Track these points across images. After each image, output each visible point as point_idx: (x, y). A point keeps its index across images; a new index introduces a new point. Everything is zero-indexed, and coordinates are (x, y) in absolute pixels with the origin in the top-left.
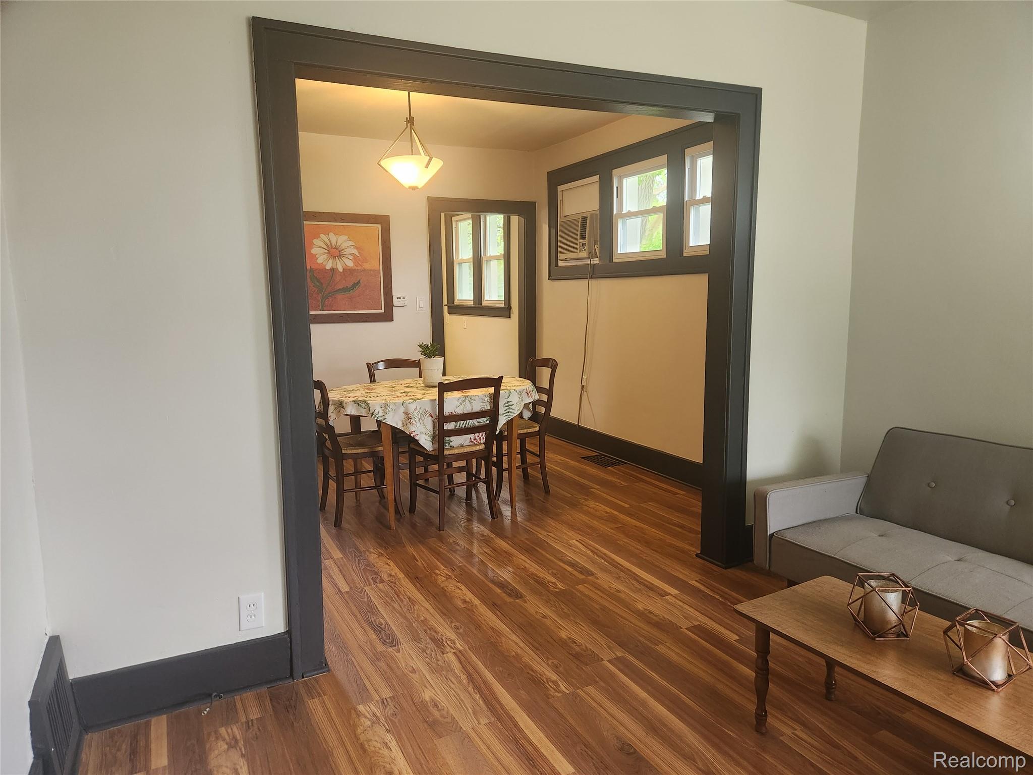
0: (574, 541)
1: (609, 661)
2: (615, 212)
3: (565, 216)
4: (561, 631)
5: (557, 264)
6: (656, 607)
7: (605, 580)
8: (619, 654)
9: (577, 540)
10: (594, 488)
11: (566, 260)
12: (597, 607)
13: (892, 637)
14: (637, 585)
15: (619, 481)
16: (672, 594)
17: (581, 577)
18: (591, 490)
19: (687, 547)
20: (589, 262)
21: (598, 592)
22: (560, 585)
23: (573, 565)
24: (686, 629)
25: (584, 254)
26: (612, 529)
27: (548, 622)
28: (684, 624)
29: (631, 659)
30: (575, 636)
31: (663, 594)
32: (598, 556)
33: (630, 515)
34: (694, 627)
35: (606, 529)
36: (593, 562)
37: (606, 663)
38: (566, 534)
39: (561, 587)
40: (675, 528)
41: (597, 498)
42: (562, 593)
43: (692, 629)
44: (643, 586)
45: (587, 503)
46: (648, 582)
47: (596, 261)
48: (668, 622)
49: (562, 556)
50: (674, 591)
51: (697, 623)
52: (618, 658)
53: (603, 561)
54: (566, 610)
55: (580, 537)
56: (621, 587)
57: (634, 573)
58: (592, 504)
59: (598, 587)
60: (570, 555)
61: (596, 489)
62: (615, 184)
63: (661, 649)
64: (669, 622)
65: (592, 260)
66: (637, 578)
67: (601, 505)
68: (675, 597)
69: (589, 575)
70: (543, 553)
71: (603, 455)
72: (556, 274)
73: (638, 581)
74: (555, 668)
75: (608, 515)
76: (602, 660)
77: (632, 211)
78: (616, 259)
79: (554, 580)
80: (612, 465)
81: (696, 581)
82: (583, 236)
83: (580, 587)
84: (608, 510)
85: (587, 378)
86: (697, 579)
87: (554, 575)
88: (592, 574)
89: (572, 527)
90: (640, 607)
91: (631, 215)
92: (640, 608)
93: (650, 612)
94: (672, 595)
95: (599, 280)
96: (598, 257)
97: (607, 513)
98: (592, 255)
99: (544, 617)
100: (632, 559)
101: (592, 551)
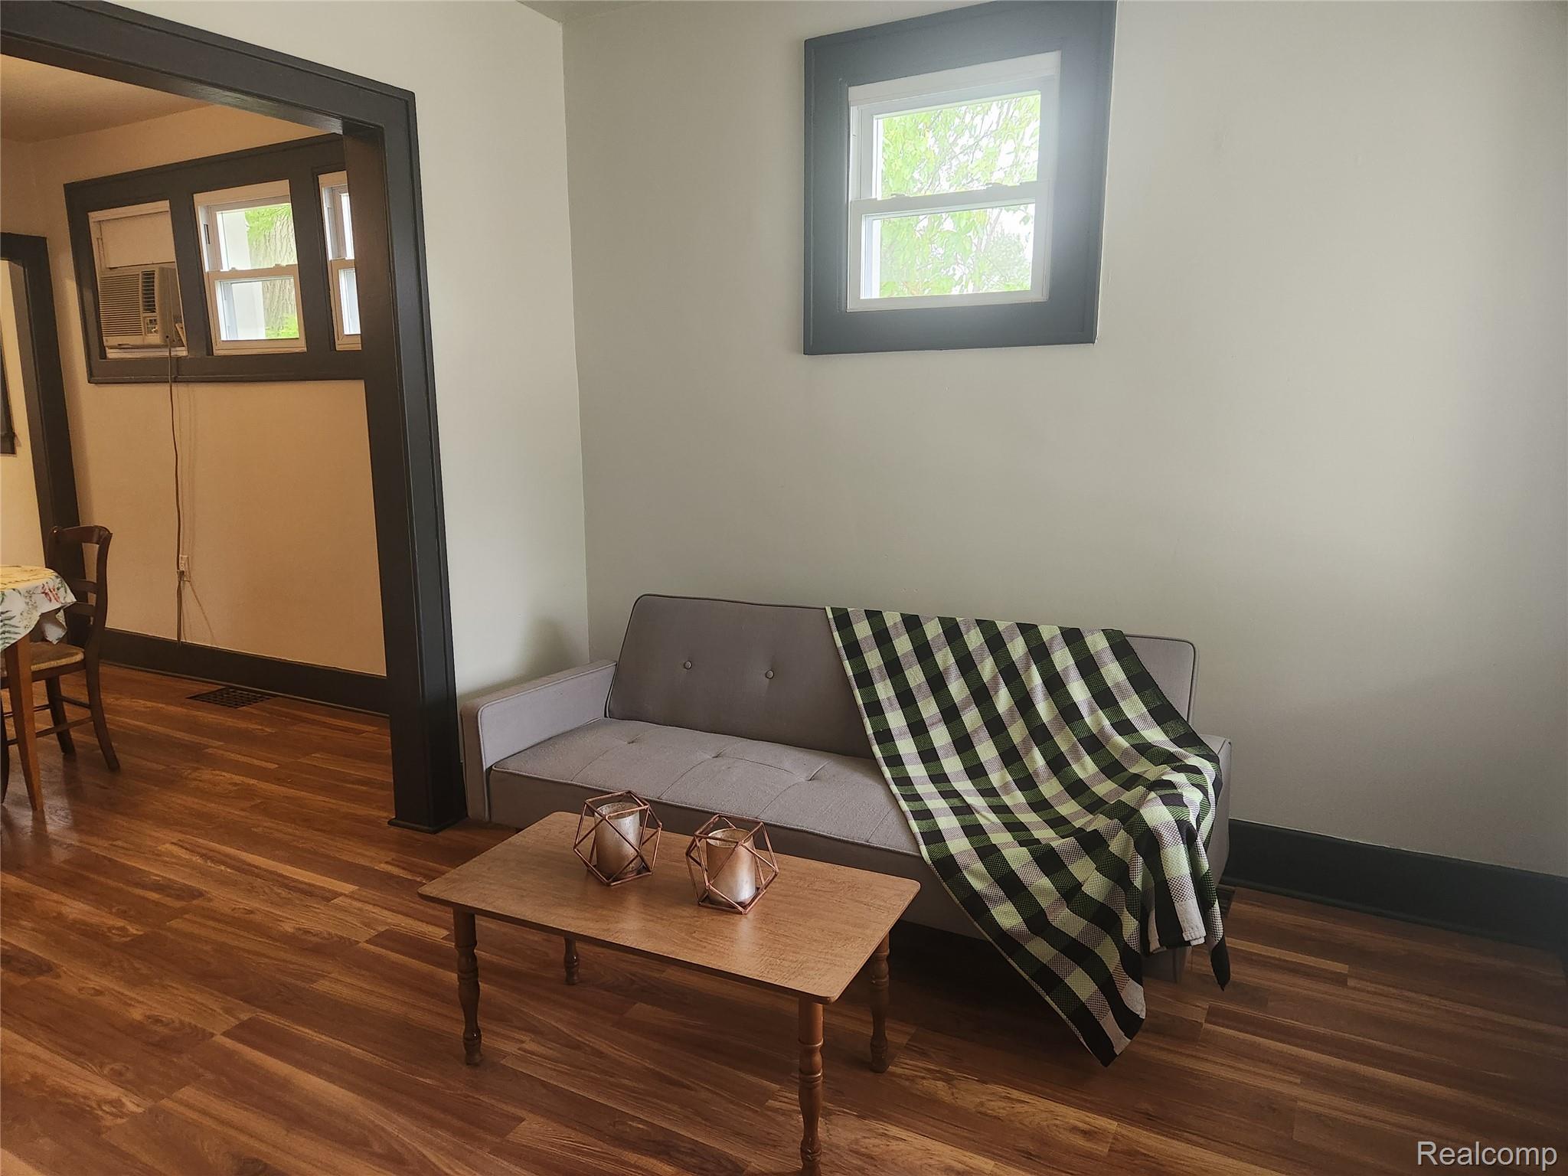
0: (168, 846)
1: (226, 1034)
2: (207, 268)
3: (111, 268)
4: (132, 1010)
5: (103, 355)
6: (317, 921)
7: (225, 899)
8: (244, 1017)
9: (172, 843)
10: (212, 747)
11: (120, 347)
12: (208, 948)
13: (631, 876)
14: (284, 893)
15: (260, 727)
16: (347, 892)
17: (178, 904)
18: (207, 750)
19: (376, 813)
20: (168, 354)
21: (211, 923)
22: (133, 930)
23: (161, 887)
24: (367, 942)
25: (155, 338)
26: (243, 810)
27: (104, 1001)
28: (362, 936)
29: (268, 1017)
30: (160, 1011)
31: (327, 897)
32: (213, 861)
33: (279, 781)
34: (380, 935)
35: (235, 812)
36: (205, 874)
37: (220, 1039)
38: (150, 836)
39: (135, 932)
40: (357, 786)
41: (215, 763)
42: (137, 941)
43: (377, 940)
44: (294, 891)
45: (197, 774)
46: (306, 883)
47: (182, 352)
48: (335, 939)
49: (140, 878)
50: (348, 888)
51: (382, 929)
52: (243, 1025)
53: (223, 868)
54: (144, 971)
55: (177, 836)
56: (254, 904)
57: (281, 876)
58: (207, 774)
59: (212, 915)
60: (157, 872)
61: (215, 747)
62: (202, 221)
63: (323, 986)
64: (338, 939)
65: (172, 349)
66: (286, 881)
67: (223, 774)
68: (351, 897)
69: (194, 897)
70: (102, 879)
71: (232, 687)
72: (103, 372)
73: (286, 886)
74: (117, 1078)
75: (235, 788)
76: (212, 1035)
77: (239, 268)
78: (218, 351)
79: (120, 923)
80: (248, 701)
81: (386, 863)
82: (150, 307)
83: (174, 924)
84: (238, 779)
85: (188, 558)
86: (389, 859)
87: (122, 914)
88: (200, 894)
89: (164, 821)
90: (288, 927)
91: (236, 275)
92: (289, 930)
93: (307, 932)
94: (345, 895)
95: (191, 386)
96: (185, 343)
97: (236, 784)
98: (171, 341)
99: (99, 993)
100: (277, 852)
101: (202, 856)
